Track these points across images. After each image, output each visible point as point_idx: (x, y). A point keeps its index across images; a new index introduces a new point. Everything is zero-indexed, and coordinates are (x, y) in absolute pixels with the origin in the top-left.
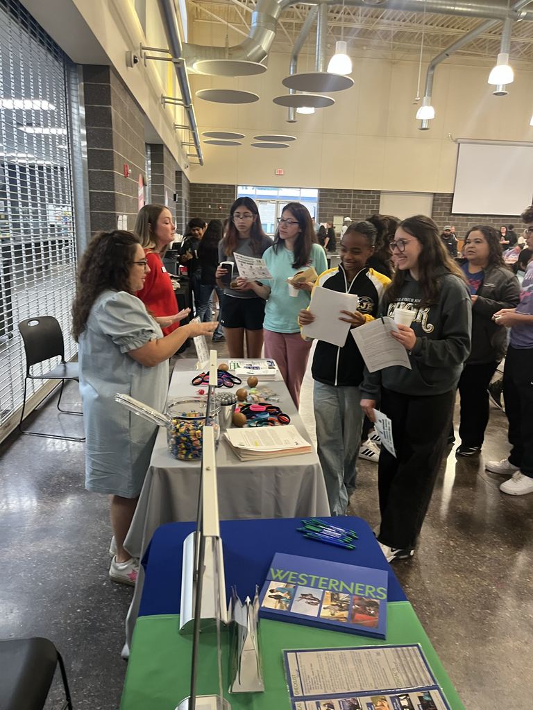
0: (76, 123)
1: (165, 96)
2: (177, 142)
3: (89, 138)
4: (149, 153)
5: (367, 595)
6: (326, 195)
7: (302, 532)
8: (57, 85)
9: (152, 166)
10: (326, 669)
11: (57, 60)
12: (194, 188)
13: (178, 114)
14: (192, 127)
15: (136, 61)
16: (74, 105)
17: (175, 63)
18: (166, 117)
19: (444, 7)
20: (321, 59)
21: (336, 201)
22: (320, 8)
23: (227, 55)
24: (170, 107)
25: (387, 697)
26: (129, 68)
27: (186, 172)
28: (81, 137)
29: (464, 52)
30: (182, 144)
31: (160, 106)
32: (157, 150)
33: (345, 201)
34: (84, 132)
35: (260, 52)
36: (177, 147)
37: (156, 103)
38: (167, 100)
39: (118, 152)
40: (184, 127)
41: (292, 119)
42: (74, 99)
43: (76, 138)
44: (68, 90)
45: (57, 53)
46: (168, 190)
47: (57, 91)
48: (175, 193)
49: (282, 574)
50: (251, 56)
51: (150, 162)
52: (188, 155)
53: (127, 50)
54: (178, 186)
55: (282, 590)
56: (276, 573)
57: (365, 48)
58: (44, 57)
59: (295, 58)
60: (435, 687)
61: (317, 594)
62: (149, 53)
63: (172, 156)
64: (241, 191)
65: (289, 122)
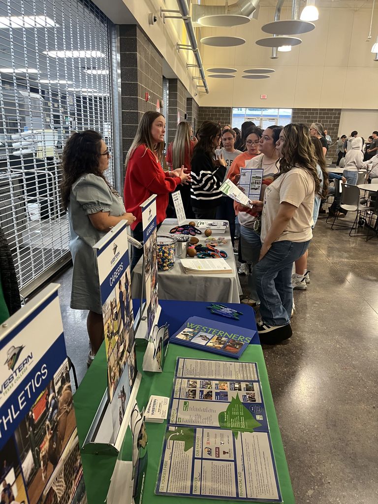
0: (115, 65)
1: (180, 43)
2: (189, 77)
3: (122, 76)
4: (168, 85)
5: (238, 340)
6: (298, 113)
7: (210, 309)
8: (102, 39)
9: (169, 94)
10: (199, 368)
11: (103, 23)
12: (201, 110)
13: (189, 57)
14: (199, 65)
15: (155, 20)
16: (114, 53)
17: (184, 20)
18: (180, 59)
20: (296, 10)
21: (306, 117)
23: (226, 11)
24: (184, 52)
25: (228, 383)
26: (151, 25)
27: (196, 98)
28: (118, 75)
30: (193, 78)
31: (175, 51)
32: (173, 83)
33: (312, 117)
34: (119, 71)
35: (251, 7)
36: (189, 81)
37: (172, 49)
38: (181, 47)
39: (141, 84)
40: (193, 66)
41: (275, 56)
42: (114, 49)
43: (115, 76)
44: (110, 43)
45: (103, 18)
46: (180, 111)
47: (103, 44)
48: (186, 113)
49: (193, 326)
50: (244, 11)
51: (168, 91)
52: (197, 86)
53: (150, 13)
54: (189, 108)
55: (190, 332)
56: (190, 325)
58: (94, 21)
59: (279, 10)
60: (258, 381)
61: (209, 336)
62: (167, 14)
63: (185, 87)
64: (235, 111)
65: (272, 58)
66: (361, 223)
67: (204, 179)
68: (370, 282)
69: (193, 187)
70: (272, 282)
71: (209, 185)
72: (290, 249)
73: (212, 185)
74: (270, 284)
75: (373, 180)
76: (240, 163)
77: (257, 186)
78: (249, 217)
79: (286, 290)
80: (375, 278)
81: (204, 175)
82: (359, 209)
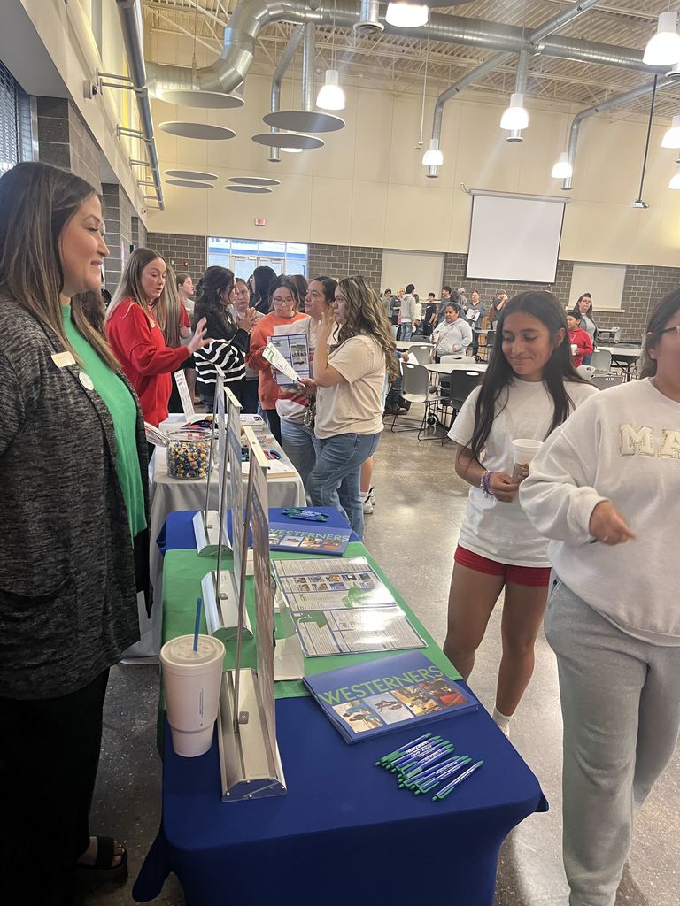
1: (121, 127)
2: (133, 181)
5: (334, 539)
6: (317, 252)
8: (9, 119)
10: (301, 567)
11: (9, 92)
13: (134, 148)
14: (153, 163)
15: (94, 92)
16: (26, 140)
17: (137, 92)
18: (122, 151)
19: (450, 35)
21: (330, 259)
22: (306, 27)
23: (195, 78)
24: (126, 139)
25: (340, 575)
26: (87, 99)
27: (143, 217)
29: (478, 86)
30: (139, 183)
31: (116, 140)
32: (112, 191)
33: (340, 260)
35: (235, 77)
36: (133, 187)
37: (112, 135)
38: (122, 131)
41: (275, 158)
44: (20, 124)
46: (125, 240)
48: (131, 243)
49: (275, 531)
52: (145, 197)
53: (86, 80)
54: (135, 235)
57: (361, 76)
59: (278, 83)
61: (299, 538)
62: (105, 80)
63: (128, 197)
64: (211, 243)
65: (272, 161)
66: (431, 422)
67: (218, 351)
68: (455, 498)
69: (198, 364)
70: (336, 493)
71: (227, 358)
72: (356, 444)
73: (232, 357)
74: (333, 497)
75: (442, 358)
76: (266, 330)
77: (302, 359)
78: (297, 407)
79: (354, 505)
80: (459, 493)
81: (216, 345)
82: (429, 399)
